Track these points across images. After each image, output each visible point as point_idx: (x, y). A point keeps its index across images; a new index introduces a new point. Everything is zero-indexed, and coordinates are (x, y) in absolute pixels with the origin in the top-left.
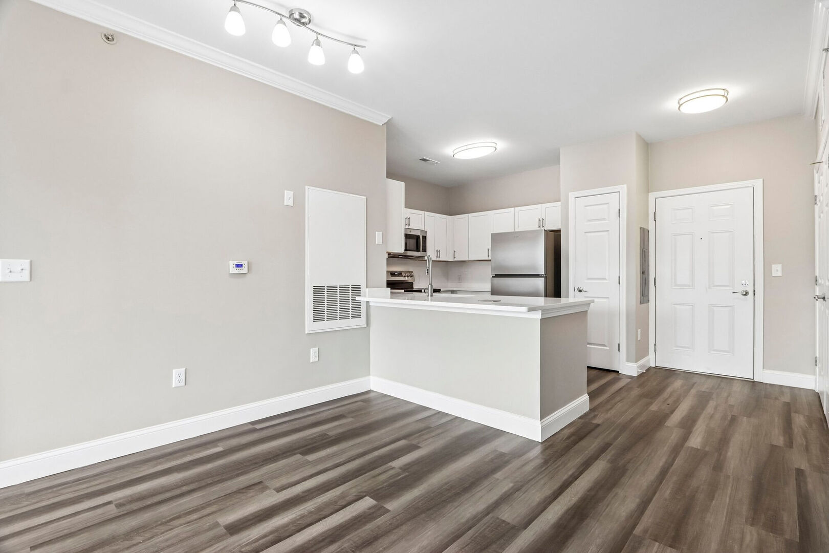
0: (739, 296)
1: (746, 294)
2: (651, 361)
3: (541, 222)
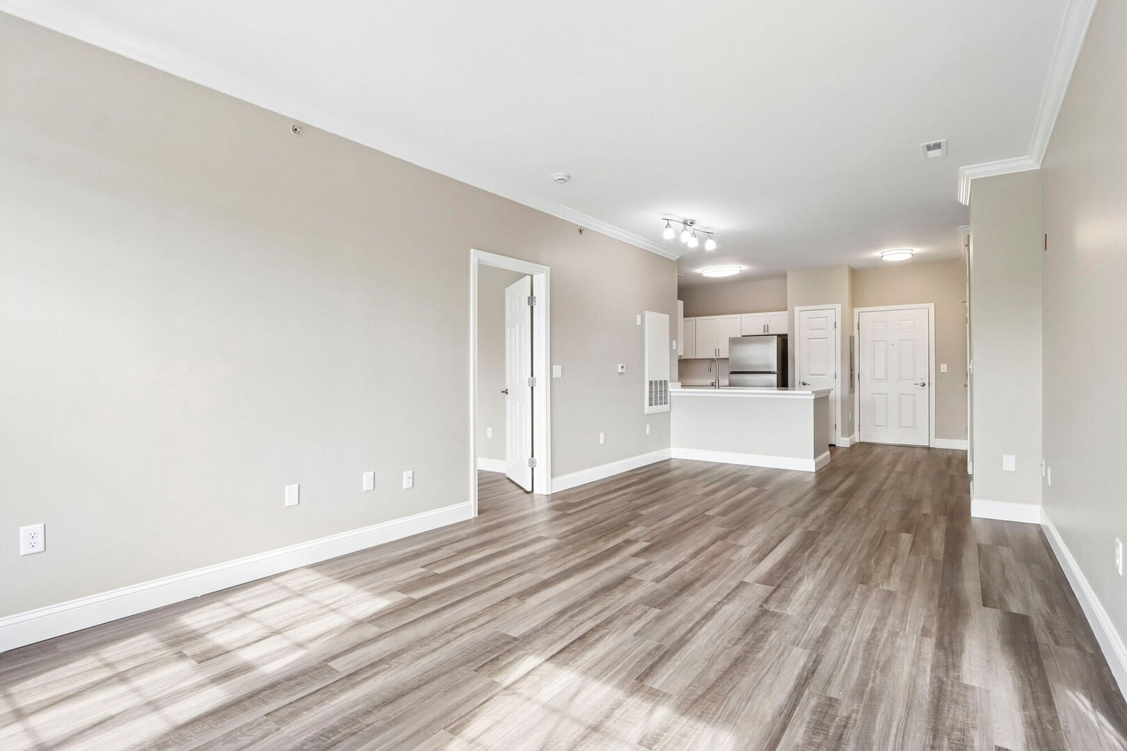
0: (919, 386)
1: (924, 385)
2: (857, 438)
3: (766, 328)
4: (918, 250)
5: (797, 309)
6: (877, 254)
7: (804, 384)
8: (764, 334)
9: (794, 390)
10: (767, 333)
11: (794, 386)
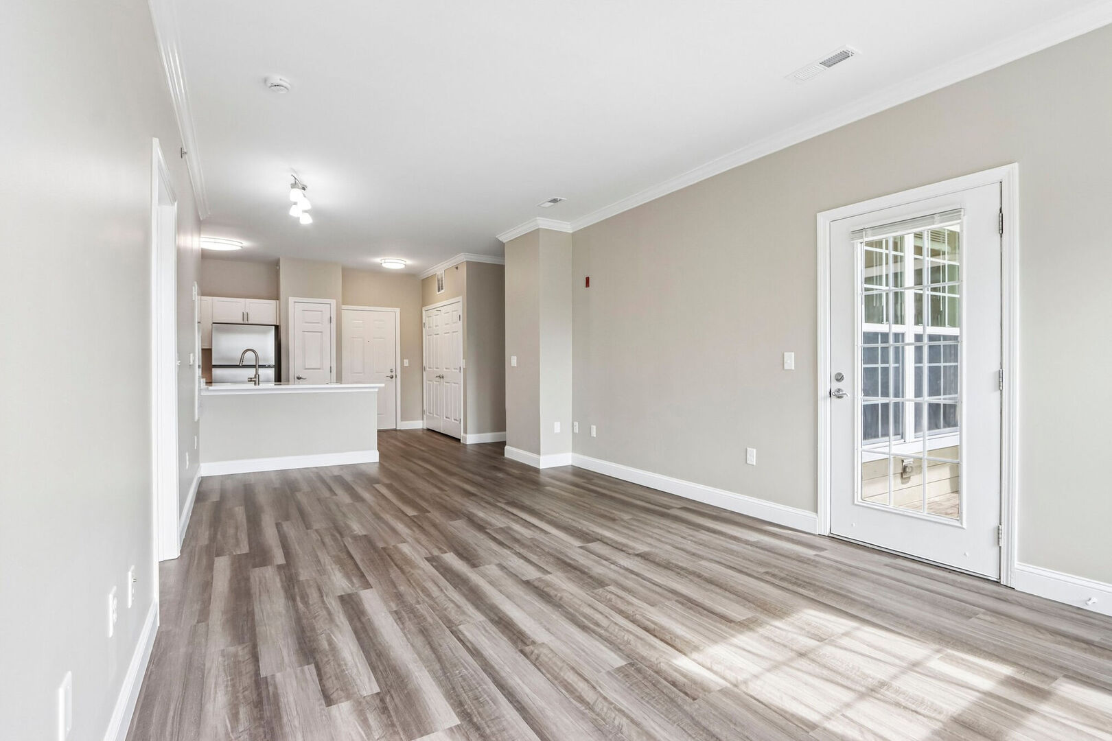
0: (389, 378)
1: (392, 377)
3: (245, 316)
4: (409, 262)
5: (291, 300)
6: (378, 260)
7: (299, 378)
8: (242, 322)
9: (288, 384)
10: (247, 322)
11: (288, 381)
